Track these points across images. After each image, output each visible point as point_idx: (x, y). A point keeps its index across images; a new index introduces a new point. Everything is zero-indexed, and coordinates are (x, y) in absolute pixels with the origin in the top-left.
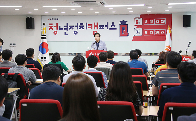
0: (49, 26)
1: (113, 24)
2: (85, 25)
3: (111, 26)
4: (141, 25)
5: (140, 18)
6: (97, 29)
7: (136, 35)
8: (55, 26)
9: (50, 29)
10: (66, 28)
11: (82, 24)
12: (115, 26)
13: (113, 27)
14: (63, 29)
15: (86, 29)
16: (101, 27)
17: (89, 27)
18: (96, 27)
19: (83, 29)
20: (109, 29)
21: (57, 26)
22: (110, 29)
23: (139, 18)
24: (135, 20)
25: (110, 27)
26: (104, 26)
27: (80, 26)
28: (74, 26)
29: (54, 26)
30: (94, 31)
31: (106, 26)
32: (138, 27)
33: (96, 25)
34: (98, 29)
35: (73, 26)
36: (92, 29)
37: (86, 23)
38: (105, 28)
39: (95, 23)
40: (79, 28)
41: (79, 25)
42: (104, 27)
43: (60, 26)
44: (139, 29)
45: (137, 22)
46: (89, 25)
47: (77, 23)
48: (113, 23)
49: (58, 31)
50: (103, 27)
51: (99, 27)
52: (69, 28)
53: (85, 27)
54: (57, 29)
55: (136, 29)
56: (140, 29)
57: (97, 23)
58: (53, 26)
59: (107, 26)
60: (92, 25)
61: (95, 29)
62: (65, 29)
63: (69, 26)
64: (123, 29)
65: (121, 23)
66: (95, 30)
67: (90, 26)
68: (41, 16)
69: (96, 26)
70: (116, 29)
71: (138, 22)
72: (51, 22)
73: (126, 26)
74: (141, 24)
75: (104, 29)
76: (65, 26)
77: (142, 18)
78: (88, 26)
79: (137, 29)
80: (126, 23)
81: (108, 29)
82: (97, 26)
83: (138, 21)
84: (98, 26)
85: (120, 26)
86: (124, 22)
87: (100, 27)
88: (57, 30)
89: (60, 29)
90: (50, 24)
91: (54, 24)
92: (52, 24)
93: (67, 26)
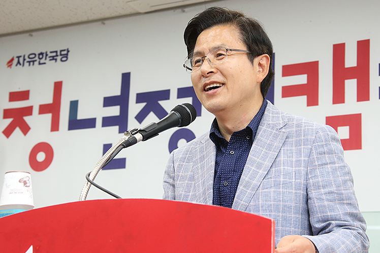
0: (7, 114)
6: (363, 96)
8: (44, 109)
9: (8, 132)
10: (115, 111)
14: (89, 123)
17: (288, 90)
18: (351, 85)
28: (173, 94)
29: (36, 110)
33: (351, 62)
34: (374, 93)
35: (165, 95)
43: (74, 105)
46: (289, 70)
49: (62, 139)
52: (135, 108)
54: (55, 127)
60: (311, 69)
62: (108, 121)
63: (140, 98)
67: (302, 79)
69: (351, 74)
76: (109, 102)
78: (280, 82)
82: (360, 73)
84: (376, 71)
88: (51, 138)
89: (76, 124)
90: (14, 96)
91: (41, 96)
92: (24, 95)
93: (121, 100)
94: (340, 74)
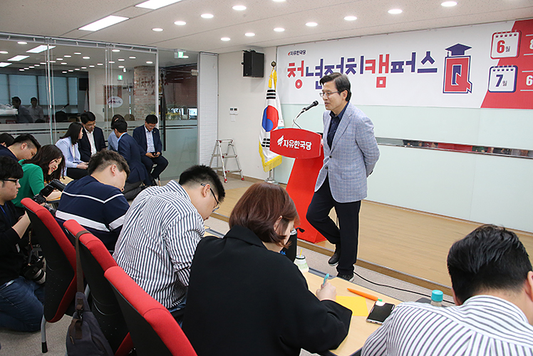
0: (289, 70)
1: (428, 58)
2: (358, 62)
3: (423, 62)
4: (515, 55)
5: (513, 34)
6: (387, 72)
7: (493, 88)
8: (299, 69)
9: (289, 76)
10: (319, 71)
11: (353, 60)
12: (432, 61)
13: (428, 65)
14: (312, 74)
15: (362, 73)
16: (397, 67)
17: (367, 68)
18: (384, 68)
19: (354, 72)
20: (416, 70)
21: (301, 69)
22: (420, 71)
23: (508, 34)
24: (496, 40)
25: (418, 65)
26: (405, 63)
27: (347, 66)
28: (335, 67)
29: (297, 69)
30: (379, 79)
31: (408, 63)
32: (504, 62)
33: (384, 61)
34: (390, 71)
35: (333, 67)
36: (374, 72)
37: (362, 57)
38: (407, 68)
39: (381, 56)
40: (345, 69)
41: (346, 62)
42: (403, 67)
43: (307, 68)
44: (505, 69)
45: (501, 47)
46: (367, 62)
47: (343, 59)
48: (428, 53)
49: (305, 79)
50: (400, 67)
51: (391, 67)
52: (324, 71)
53: (357, 69)
54: (302, 75)
55: (497, 69)
56: (510, 69)
57: (388, 56)
58: (295, 69)
59: (412, 63)
60: (373, 62)
61: (380, 72)
62: (317, 74)
63: (326, 67)
64: (457, 69)
65: (450, 52)
66: (381, 75)
67: (371, 65)
68: (277, 46)
69: (384, 64)
70: (435, 70)
71: (503, 47)
72: (293, 59)
73: (466, 62)
74: (513, 53)
75: (402, 71)
76: (317, 68)
77: (518, 34)
78: (365, 65)
79: (501, 69)
80: (467, 53)
81: (413, 70)
82: (386, 64)
83: (503, 42)
84: (390, 64)
85: (449, 62)
86: (458, 49)
87: (394, 67)
88: (301, 78)
89: (308, 75)
90: (290, 65)
91: (298, 65)
92: (293, 64)
93: (320, 68)
94: (381, 64)
